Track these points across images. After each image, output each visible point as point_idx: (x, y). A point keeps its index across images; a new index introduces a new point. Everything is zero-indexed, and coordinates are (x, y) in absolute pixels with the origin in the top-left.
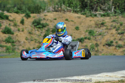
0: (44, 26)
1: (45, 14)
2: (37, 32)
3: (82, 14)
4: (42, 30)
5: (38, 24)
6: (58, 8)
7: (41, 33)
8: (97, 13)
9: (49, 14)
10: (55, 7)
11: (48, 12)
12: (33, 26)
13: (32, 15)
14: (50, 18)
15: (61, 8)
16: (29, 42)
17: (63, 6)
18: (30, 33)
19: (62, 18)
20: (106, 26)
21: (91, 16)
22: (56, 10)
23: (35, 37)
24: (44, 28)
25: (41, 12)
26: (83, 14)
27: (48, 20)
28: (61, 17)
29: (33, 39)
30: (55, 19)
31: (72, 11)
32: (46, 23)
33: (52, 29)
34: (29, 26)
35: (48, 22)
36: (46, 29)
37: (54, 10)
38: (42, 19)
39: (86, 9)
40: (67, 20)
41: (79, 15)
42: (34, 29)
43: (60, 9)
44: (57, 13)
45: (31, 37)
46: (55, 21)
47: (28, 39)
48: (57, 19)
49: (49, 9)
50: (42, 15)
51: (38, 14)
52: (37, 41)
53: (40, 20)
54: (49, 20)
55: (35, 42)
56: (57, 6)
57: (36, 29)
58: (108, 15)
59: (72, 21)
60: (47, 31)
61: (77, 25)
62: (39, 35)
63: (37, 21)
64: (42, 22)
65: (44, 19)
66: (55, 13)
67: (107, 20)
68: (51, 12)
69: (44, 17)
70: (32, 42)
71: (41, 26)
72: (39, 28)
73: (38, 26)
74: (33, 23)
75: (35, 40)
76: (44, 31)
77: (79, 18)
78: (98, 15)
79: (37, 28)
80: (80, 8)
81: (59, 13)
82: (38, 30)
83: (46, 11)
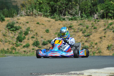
0: (17, 29)
1: (18, 18)
2: (11, 34)
3: (51, 18)
4: (15, 33)
5: (11, 27)
6: (30, 12)
7: (14, 35)
8: (66, 17)
9: (22, 18)
10: (27, 11)
11: (21, 16)
12: (7, 29)
13: (6, 19)
14: (22, 22)
15: (33, 12)
16: (3, 44)
17: (35, 11)
18: (4, 35)
19: (34, 21)
20: (73, 29)
21: (60, 19)
22: (28, 14)
23: (8, 39)
24: (17, 31)
25: (14, 16)
26: (53, 18)
27: (20, 23)
28: (32, 20)
29: (7, 41)
30: (28, 23)
31: (43, 16)
32: (19, 27)
33: (24, 31)
34: (3, 29)
35: (21, 26)
36: (19, 31)
37: (26, 14)
38: (15, 22)
39: (55, 14)
40: (38, 23)
41: (49, 19)
42: (8, 31)
43: (31, 13)
44: (29, 17)
45: (6, 39)
46: (27, 24)
47: (2, 41)
48: (29, 22)
49: (22, 14)
50: (15, 19)
51: (12, 18)
52: (11, 43)
53: (13, 23)
54: (22, 24)
55: (9, 43)
56: (29, 11)
57: (10, 32)
58: (75, 19)
59: (43, 24)
60: (20, 33)
61: (47, 28)
62: (13, 37)
63: (11, 24)
64: (15, 25)
65: (17, 22)
66: (27, 17)
67: (74, 23)
68: (23, 16)
69: (17, 21)
70: (6, 43)
71: (14, 29)
72: (13, 30)
73: (11, 29)
74: (7, 26)
75: (9, 41)
76: (17, 33)
77: (49, 21)
78: (66, 19)
79: (11, 30)
80: (50, 12)
81: (31, 17)
82: (11, 33)
83: (19, 15)
